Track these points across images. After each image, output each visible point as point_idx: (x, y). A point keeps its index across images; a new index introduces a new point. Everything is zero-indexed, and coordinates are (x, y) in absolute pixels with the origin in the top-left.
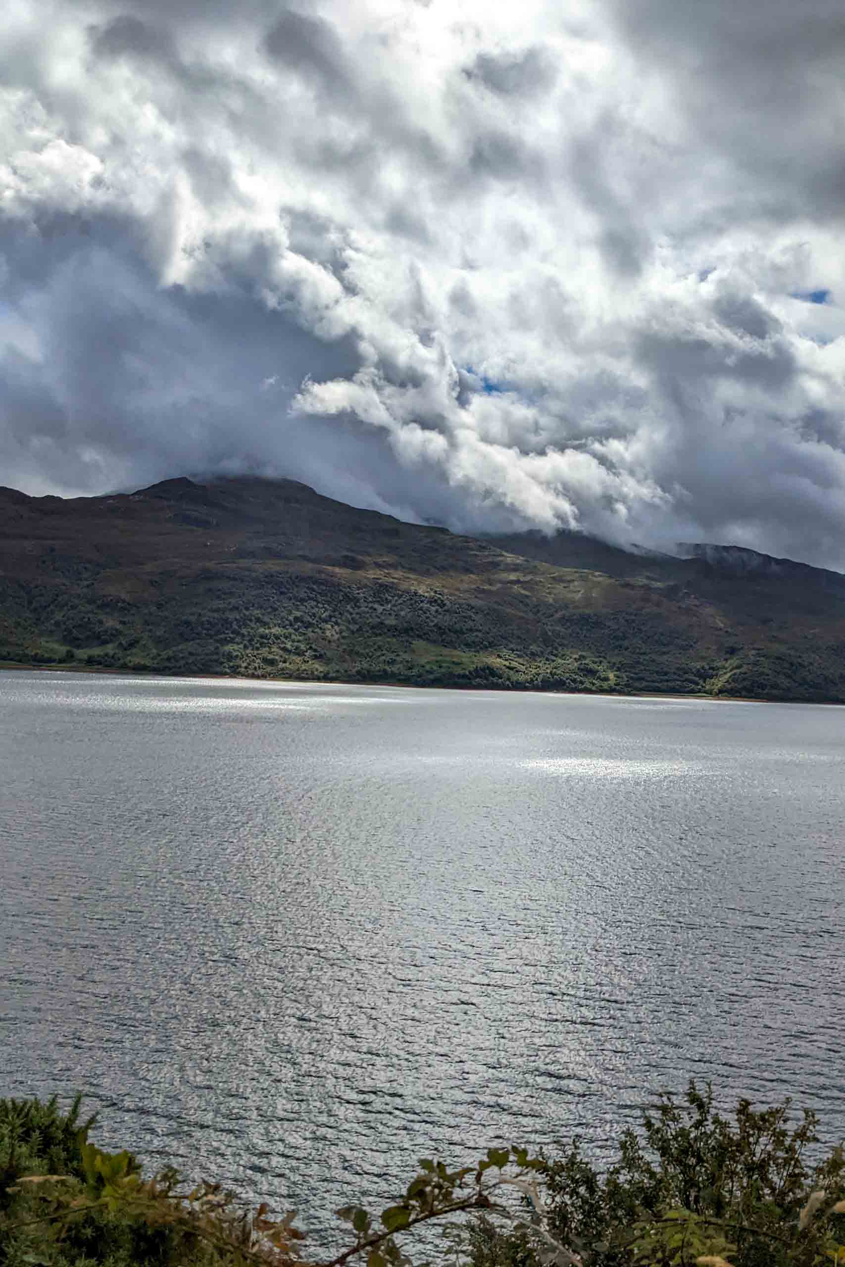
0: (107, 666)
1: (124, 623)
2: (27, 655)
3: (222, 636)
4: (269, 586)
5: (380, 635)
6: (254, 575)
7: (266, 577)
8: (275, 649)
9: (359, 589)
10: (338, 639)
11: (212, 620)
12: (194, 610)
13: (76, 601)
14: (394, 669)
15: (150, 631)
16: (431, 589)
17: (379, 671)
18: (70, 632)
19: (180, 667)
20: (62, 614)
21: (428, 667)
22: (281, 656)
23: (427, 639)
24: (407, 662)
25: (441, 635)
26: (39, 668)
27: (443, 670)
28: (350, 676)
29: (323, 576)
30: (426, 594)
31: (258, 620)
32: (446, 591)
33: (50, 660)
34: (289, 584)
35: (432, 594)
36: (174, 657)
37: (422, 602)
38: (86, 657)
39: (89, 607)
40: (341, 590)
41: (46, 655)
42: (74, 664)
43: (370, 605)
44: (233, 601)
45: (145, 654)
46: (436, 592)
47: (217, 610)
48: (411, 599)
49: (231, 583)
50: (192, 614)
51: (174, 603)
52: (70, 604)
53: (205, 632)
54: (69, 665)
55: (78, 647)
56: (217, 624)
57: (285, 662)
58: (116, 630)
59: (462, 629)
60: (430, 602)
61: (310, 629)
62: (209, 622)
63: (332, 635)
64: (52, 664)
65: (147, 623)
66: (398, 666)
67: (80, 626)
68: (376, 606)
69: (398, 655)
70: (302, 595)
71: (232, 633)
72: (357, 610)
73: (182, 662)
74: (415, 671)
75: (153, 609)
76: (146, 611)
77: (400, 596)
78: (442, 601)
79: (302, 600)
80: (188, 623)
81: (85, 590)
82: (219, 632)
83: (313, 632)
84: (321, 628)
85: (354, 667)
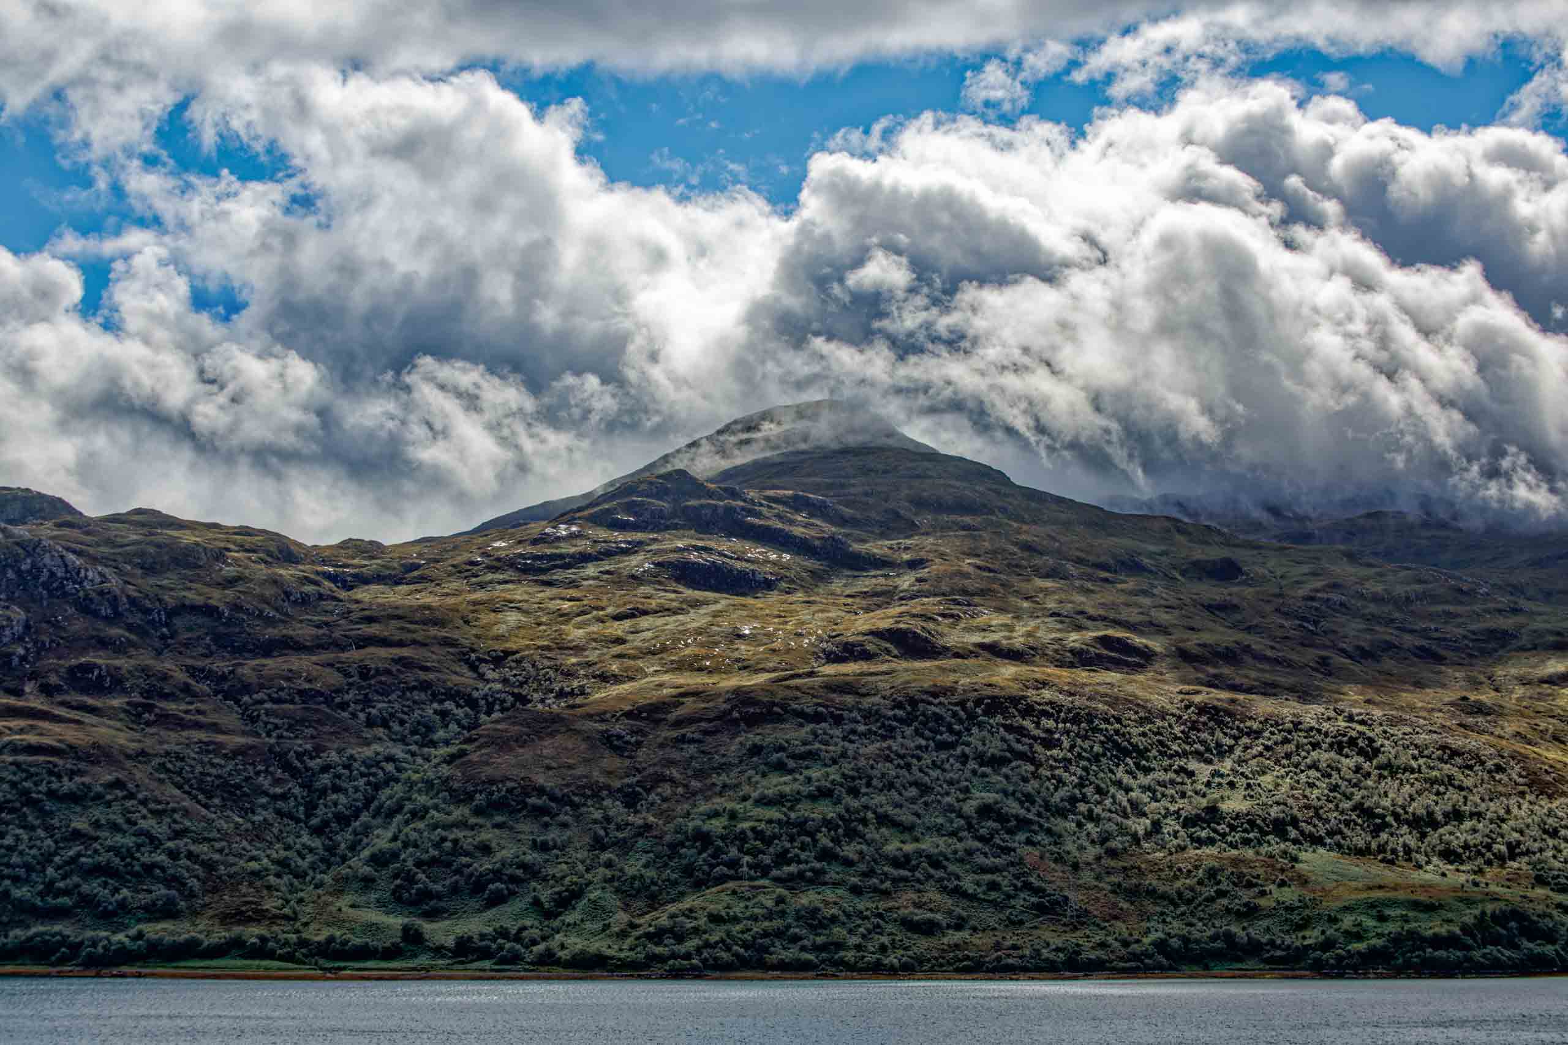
0: (503, 961)
1: (544, 847)
2: (303, 943)
3: (793, 868)
4: (909, 731)
5: (1211, 841)
6: (866, 703)
7: (899, 705)
8: (932, 895)
9: (1142, 721)
10: (1098, 859)
11: (762, 826)
12: (718, 803)
13: (422, 799)
14: (1257, 931)
15: (609, 865)
16: (1337, 711)
17: (1214, 938)
18: (411, 879)
19: (688, 956)
20: (390, 835)
21: (1348, 921)
22: (950, 913)
23: (1339, 846)
24: (1290, 909)
25: (1376, 831)
26: (335, 974)
27: (1391, 927)
28: (1135, 957)
29: (1047, 694)
30: (1326, 726)
31: (884, 820)
32: (1377, 713)
33: (363, 953)
34: (961, 721)
35: (1342, 724)
36: (671, 931)
37: (1316, 746)
38: (450, 941)
39: (459, 812)
40: (1096, 730)
41: (357, 941)
42: (424, 960)
43: (1179, 762)
44: (816, 773)
45: (598, 926)
46: (1350, 718)
47: (778, 800)
48: (1286, 741)
49: (809, 727)
50: (716, 814)
51: (666, 789)
52: (409, 806)
53: (747, 859)
54: (411, 964)
55: (432, 915)
56: (775, 837)
57: (959, 927)
58: (523, 866)
59: (1431, 814)
60: (1338, 747)
61: (1021, 837)
62: (758, 834)
63: (1081, 848)
64: (370, 964)
65: (599, 844)
66: (1265, 923)
67: (433, 862)
68: (1193, 765)
69: (1263, 894)
70: (994, 747)
71: (818, 859)
72: (1145, 780)
73: (691, 944)
74: (1313, 936)
75: (615, 808)
76: (598, 815)
77: (1258, 734)
78: (1371, 740)
79: (996, 762)
80: (703, 838)
81: (445, 770)
82: (782, 859)
83: (1029, 842)
84: (1049, 832)
85: (1148, 931)
